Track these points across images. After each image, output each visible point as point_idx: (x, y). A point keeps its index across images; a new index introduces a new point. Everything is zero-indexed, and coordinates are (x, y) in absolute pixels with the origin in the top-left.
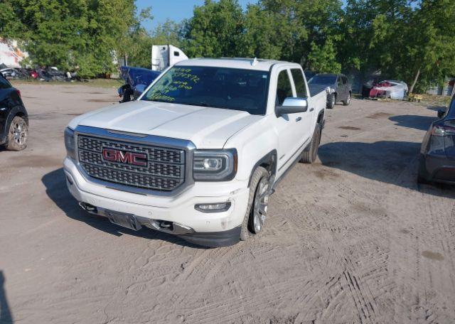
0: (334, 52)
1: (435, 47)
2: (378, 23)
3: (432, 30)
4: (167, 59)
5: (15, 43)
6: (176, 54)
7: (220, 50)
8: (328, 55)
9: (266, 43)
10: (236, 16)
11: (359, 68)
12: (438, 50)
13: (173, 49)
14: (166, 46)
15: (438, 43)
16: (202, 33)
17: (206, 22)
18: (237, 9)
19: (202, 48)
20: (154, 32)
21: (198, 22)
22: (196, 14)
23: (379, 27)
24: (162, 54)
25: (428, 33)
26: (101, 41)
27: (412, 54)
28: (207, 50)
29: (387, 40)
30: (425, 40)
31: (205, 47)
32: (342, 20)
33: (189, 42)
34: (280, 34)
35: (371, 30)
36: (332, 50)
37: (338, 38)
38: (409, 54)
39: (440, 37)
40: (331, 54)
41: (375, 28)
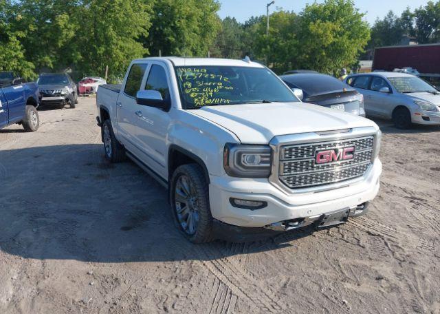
0: (21, 50)
1: (118, 47)
2: (64, 23)
8: (16, 53)
11: (52, 66)
12: (122, 49)
15: (120, 43)
23: (66, 26)
25: (110, 33)
27: (101, 52)
29: (74, 39)
30: (108, 41)
35: (57, 29)
36: (19, 47)
37: (21, 34)
38: (98, 52)
39: (120, 38)
40: (19, 52)
41: (61, 27)
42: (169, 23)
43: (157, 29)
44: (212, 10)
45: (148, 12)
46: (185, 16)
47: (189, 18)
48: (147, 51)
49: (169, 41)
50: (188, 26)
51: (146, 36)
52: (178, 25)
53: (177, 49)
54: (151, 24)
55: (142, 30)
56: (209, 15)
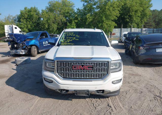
1: (106, 23)
2: (88, 16)
3: (104, 18)
4: (12, 30)
6: (16, 28)
7: (33, 26)
8: (73, 27)
9: (51, 23)
10: (38, 14)
12: (107, 24)
13: (14, 26)
14: (11, 25)
15: (106, 22)
16: (25, 20)
17: (26, 16)
18: (38, 11)
19: (26, 26)
20: (4, 20)
21: (22, 16)
22: (21, 13)
23: (89, 18)
24: (9, 28)
25: (103, 19)
27: (100, 25)
28: (28, 26)
29: (92, 22)
30: (102, 22)
31: (27, 25)
32: (76, 15)
33: (20, 24)
34: (56, 20)
35: (86, 19)
36: (74, 25)
37: (76, 21)
38: (99, 26)
39: (107, 20)
40: (74, 26)
41: (87, 18)
42: (128, 14)
43: (123, 16)
44: (147, 7)
45: (119, 10)
46: (134, 11)
47: (136, 11)
48: (116, 25)
49: (127, 21)
50: (135, 14)
51: (116, 19)
52: (131, 14)
53: (130, 24)
54: (120, 15)
55: (115, 17)
56: (146, 9)
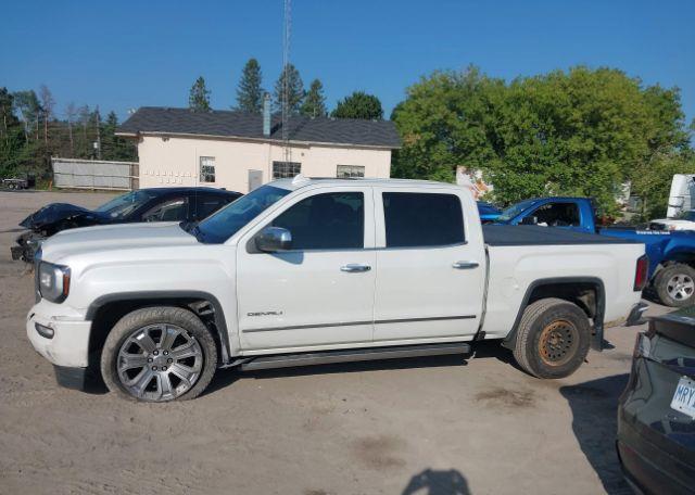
5: (479, 174)
24: (690, 188)
26: (597, 170)
